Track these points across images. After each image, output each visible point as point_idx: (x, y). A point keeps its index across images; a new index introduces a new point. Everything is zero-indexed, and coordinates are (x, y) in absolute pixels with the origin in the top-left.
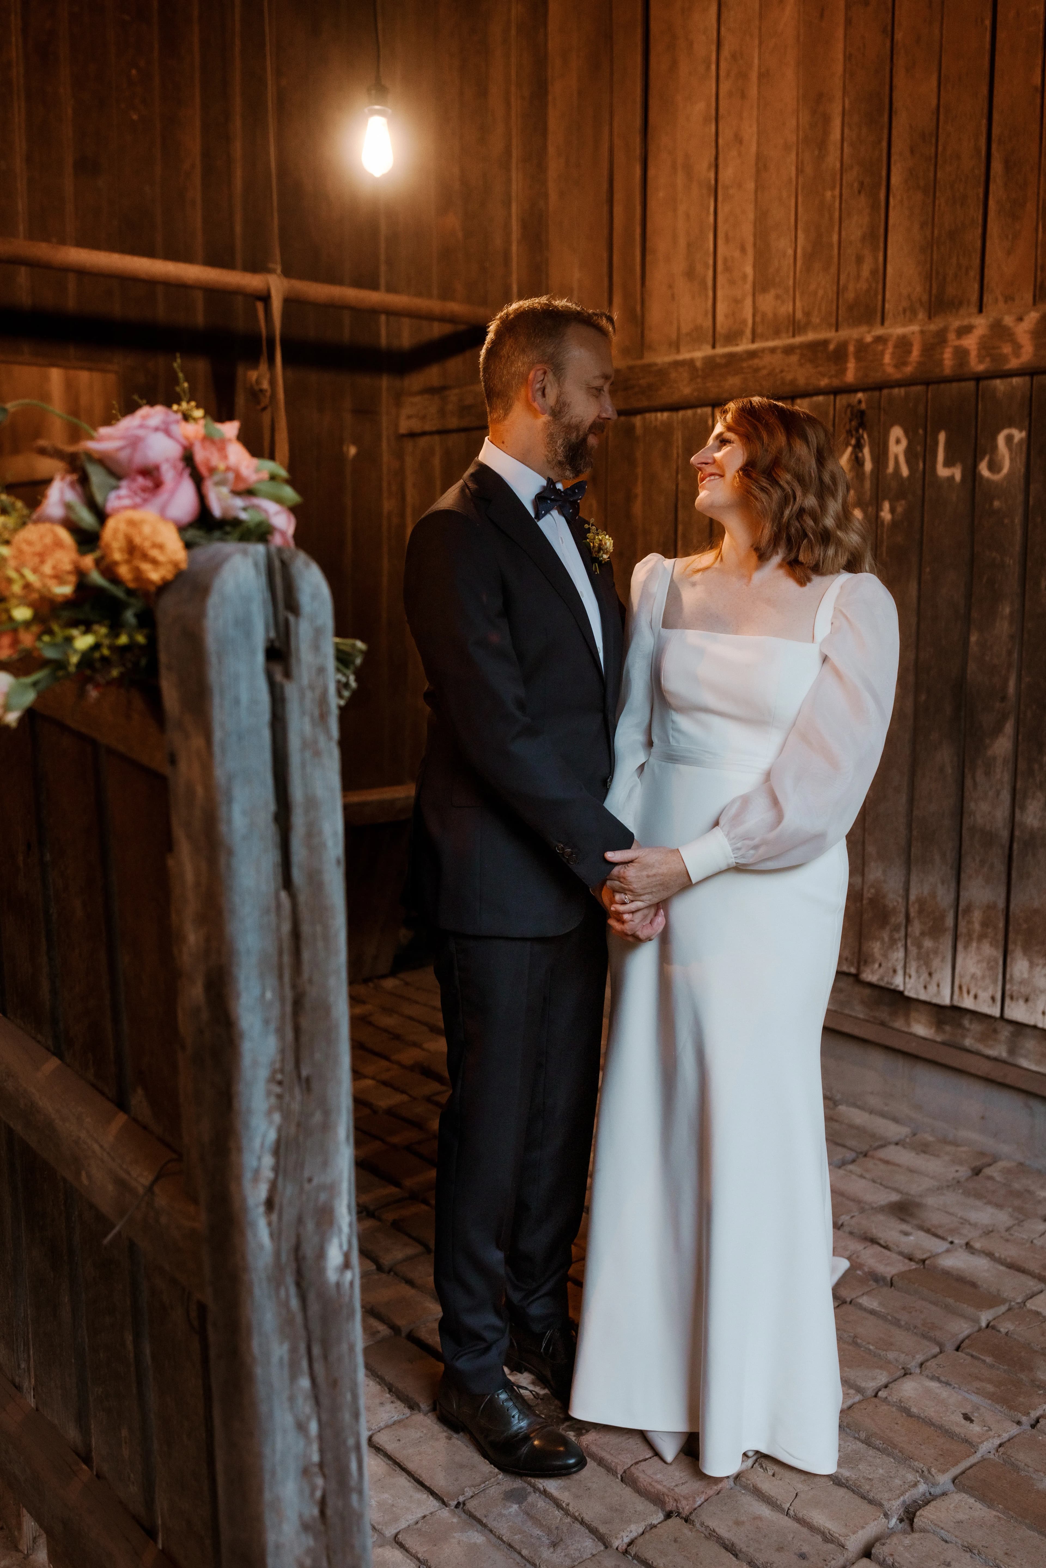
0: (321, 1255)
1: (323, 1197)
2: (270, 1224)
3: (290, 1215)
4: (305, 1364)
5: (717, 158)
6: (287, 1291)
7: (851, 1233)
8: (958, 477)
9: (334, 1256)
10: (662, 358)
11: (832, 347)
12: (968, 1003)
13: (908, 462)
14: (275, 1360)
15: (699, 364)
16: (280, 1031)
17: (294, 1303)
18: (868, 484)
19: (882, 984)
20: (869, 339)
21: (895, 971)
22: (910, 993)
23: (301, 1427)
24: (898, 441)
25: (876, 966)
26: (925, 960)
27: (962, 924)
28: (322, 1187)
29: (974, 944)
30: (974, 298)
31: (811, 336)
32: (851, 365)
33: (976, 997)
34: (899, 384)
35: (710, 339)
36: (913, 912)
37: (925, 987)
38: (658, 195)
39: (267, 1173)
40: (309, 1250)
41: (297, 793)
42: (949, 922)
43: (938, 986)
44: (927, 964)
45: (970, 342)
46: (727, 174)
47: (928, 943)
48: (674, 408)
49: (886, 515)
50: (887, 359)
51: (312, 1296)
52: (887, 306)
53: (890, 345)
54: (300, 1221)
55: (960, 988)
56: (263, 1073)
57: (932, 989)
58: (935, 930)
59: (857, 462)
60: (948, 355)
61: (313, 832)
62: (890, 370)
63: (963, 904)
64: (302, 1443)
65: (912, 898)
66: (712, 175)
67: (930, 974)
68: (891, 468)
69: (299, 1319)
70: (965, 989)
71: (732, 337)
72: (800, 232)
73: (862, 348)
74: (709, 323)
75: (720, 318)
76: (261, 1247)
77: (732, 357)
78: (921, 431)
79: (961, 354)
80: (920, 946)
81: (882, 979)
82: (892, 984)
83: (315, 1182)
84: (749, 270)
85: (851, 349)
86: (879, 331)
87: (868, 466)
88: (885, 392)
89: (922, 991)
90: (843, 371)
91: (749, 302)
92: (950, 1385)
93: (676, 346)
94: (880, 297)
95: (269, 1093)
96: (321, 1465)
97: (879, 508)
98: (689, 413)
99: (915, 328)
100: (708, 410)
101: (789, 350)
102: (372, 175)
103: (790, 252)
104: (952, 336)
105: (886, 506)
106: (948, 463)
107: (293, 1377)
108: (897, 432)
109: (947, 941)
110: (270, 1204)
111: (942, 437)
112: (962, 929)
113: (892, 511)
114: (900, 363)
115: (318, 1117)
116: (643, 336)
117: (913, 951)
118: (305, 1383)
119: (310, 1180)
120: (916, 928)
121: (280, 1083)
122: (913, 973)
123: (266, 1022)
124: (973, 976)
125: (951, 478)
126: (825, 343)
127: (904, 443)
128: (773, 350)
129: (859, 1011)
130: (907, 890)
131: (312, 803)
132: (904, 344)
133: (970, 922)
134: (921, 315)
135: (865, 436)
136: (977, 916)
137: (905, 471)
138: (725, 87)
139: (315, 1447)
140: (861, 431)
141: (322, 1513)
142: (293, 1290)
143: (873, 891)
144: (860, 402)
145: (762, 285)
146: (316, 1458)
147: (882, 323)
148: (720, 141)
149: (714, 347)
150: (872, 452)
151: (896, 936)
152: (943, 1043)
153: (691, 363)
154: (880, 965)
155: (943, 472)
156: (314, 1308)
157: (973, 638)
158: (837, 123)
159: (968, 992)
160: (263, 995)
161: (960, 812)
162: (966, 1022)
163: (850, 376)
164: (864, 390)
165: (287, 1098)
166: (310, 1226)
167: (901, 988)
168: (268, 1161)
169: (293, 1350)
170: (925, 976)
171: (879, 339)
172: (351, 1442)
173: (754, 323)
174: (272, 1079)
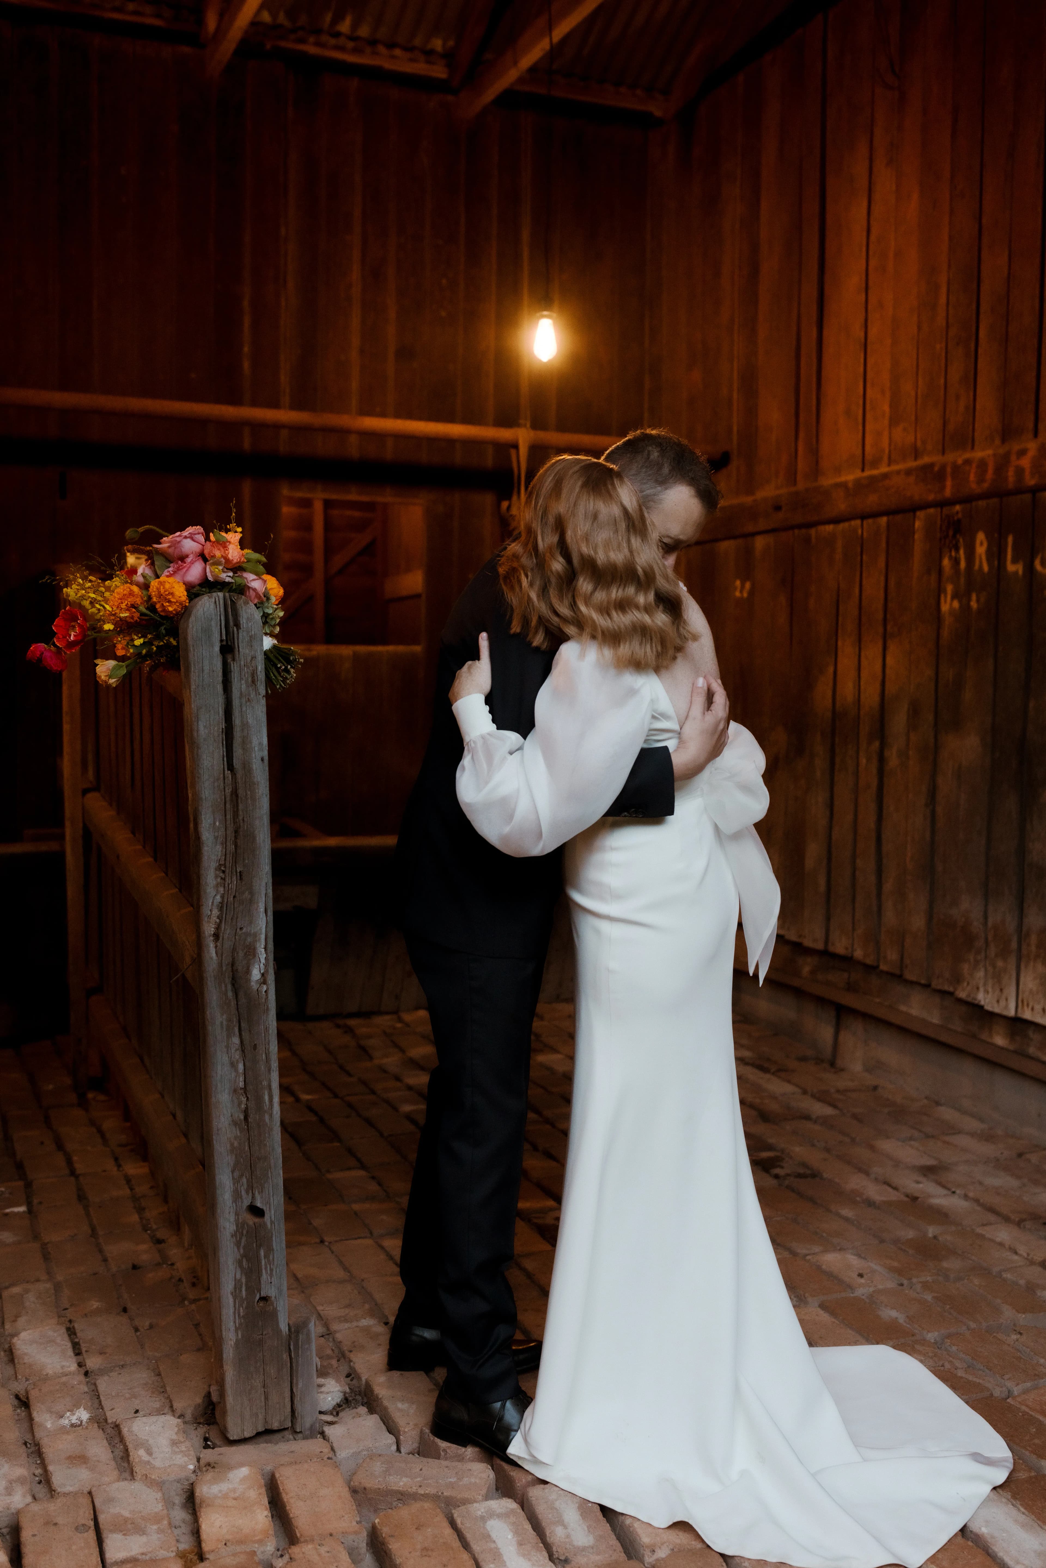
0: (248, 972)
1: (249, 940)
2: (216, 947)
3: (228, 945)
4: (236, 1030)
5: (866, 320)
6: (226, 986)
7: (876, 1179)
8: (1021, 572)
9: (256, 974)
10: (827, 481)
11: (936, 469)
12: (1027, 1015)
13: (988, 560)
14: (218, 1022)
15: (850, 485)
16: (224, 844)
17: (230, 994)
18: (962, 580)
19: (969, 999)
20: (960, 461)
21: (978, 988)
22: (988, 1008)
23: (233, 1065)
24: (981, 544)
25: (965, 984)
26: (998, 978)
27: (1024, 947)
28: (247, 934)
29: (1032, 964)
30: (1031, 425)
31: (926, 460)
32: (949, 483)
33: (1033, 1009)
34: (980, 497)
35: (860, 466)
36: (990, 938)
37: (998, 1001)
38: (829, 350)
39: (214, 919)
40: (240, 967)
41: (237, 721)
42: (1014, 945)
43: (1007, 1000)
44: (999, 982)
45: (1025, 462)
46: (873, 332)
47: (1000, 964)
48: (836, 521)
49: (974, 604)
50: (972, 477)
51: (241, 994)
52: (976, 434)
53: (974, 465)
54: (234, 950)
55: (1023, 1001)
56: (214, 865)
57: (1003, 1003)
58: (1004, 953)
59: (956, 562)
60: (1011, 474)
61: (245, 741)
62: (974, 486)
63: (1025, 929)
64: (233, 1074)
65: (990, 924)
66: (862, 334)
67: (1001, 990)
68: (977, 567)
69: (233, 1003)
70: (1025, 1003)
71: (875, 463)
72: (920, 379)
73: (956, 468)
74: (859, 452)
75: (868, 448)
76: (211, 958)
77: (873, 480)
78: (996, 535)
79: (1020, 471)
80: (994, 967)
81: (969, 995)
82: (975, 999)
83: (244, 930)
84: (886, 408)
85: (949, 470)
86: (967, 455)
87: (963, 564)
88: (974, 504)
89: (996, 1005)
90: (943, 488)
91: (886, 434)
92: (866, 1259)
93: (838, 470)
94: (971, 427)
95: (216, 877)
96: (245, 1089)
97: (969, 600)
98: (846, 524)
99: (990, 452)
100: (858, 522)
101: (908, 472)
102: (540, 361)
103: (913, 393)
104: (1013, 457)
105: (974, 597)
106: (1015, 561)
107: (229, 1036)
108: (981, 536)
109: (1012, 961)
110: (216, 936)
111: (1010, 539)
112: (1024, 951)
113: (978, 601)
114: (981, 480)
115: (247, 895)
116: (817, 462)
117: (990, 969)
118: (236, 1040)
119: (241, 929)
120: (993, 950)
121: (224, 872)
122: (990, 990)
123: (216, 838)
124: (1031, 991)
125: (1016, 573)
126: (932, 465)
127: (985, 545)
128: (898, 472)
129: (957, 1025)
130: (986, 917)
131: (245, 726)
132: (982, 465)
133: (1029, 945)
134: (998, 441)
135: (961, 540)
136: (1034, 939)
137: (986, 568)
138: (873, 263)
139: (242, 1079)
140: (958, 536)
141: (246, 1118)
142: (229, 987)
143: (963, 919)
144: (957, 513)
145: (894, 421)
146: (241, 1084)
147: (973, 448)
148: (869, 307)
149: (863, 470)
150: (965, 553)
151: (979, 958)
152: (1015, 1052)
153: (844, 485)
154: (968, 984)
155: (1011, 568)
156: (243, 1000)
157: (1031, 705)
158: (944, 290)
159: (1028, 1005)
160: (215, 823)
161: (1022, 851)
162: (1031, 1033)
163: (948, 492)
164: (960, 502)
165: (228, 881)
166: (241, 954)
167: (982, 1003)
168: (216, 912)
169: (229, 1020)
170: (998, 992)
171: (968, 462)
172: (265, 1083)
173: (890, 451)
174: (218, 868)
